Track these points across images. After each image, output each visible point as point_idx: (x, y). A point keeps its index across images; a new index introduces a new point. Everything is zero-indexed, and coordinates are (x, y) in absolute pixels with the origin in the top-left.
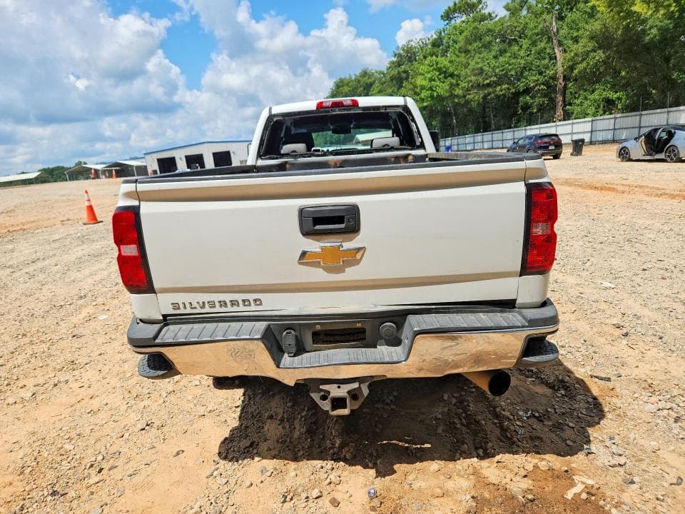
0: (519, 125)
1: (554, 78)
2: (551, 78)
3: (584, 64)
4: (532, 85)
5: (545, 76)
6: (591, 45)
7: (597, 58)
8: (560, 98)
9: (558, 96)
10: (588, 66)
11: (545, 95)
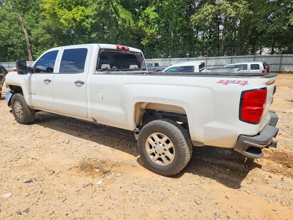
0: (10, 60)
1: (25, 41)
2: (24, 41)
3: (42, 39)
4: (15, 43)
5: (21, 40)
6: (44, 31)
7: (48, 37)
8: (29, 51)
9: (28, 50)
10: (44, 39)
11: (22, 49)
